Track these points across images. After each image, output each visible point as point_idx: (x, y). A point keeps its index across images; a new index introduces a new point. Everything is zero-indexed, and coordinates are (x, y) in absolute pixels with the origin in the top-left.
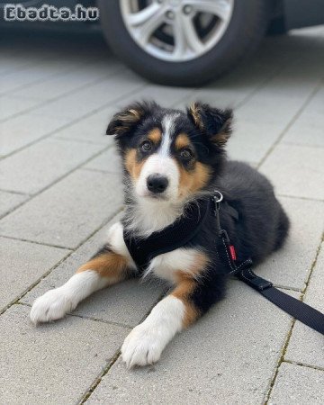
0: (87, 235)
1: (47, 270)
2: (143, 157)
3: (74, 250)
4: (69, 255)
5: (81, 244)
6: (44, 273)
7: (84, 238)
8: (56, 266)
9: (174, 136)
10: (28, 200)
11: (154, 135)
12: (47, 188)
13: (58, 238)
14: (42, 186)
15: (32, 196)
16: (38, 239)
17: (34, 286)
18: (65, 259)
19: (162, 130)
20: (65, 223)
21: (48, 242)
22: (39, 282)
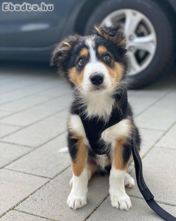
0: (61, 170)
1: (34, 190)
2: (81, 69)
3: (52, 179)
4: (48, 182)
5: (56, 176)
6: (32, 192)
7: (59, 172)
8: (40, 188)
9: (96, 48)
10: (33, 150)
11: (84, 52)
12: (44, 144)
13: (45, 172)
14: (42, 143)
15: (35, 148)
16: (33, 172)
17: (25, 199)
18: (46, 184)
19: (87, 47)
20: (50, 164)
21: (38, 174)
22: (28, 197)
